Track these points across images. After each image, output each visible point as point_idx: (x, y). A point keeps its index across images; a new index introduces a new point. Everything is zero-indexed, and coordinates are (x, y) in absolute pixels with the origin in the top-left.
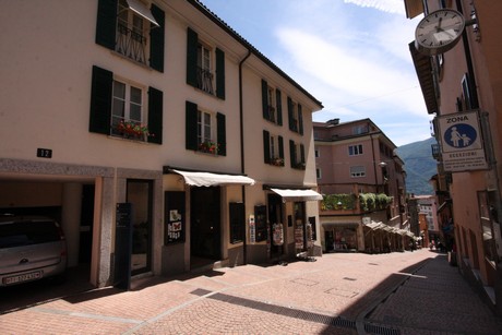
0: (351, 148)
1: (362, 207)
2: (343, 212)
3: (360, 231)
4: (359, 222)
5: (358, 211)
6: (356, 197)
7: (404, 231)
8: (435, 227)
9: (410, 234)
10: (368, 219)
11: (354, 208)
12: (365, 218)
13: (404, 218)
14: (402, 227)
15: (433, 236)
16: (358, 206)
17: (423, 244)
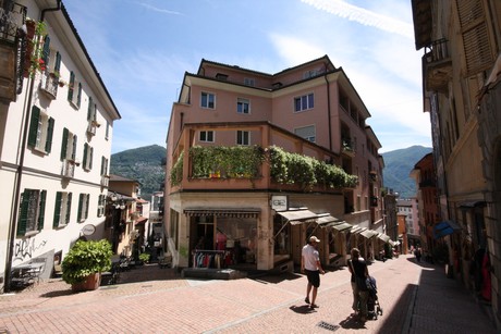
0: (297, 100)
1: (274, 175)
2: (232, 184)
4: (263, 206)
5: (264, 183)
6: (261, 151)
7: (375, 232)
8: (415, 231)
9: (383, 236)
10: (283, 198)
11: (257, 175)
12: (276, 198)
13: (377, 215)
14: (372, 226)
15: (413, 241)
16: (265, 170)
17: (400, 250)
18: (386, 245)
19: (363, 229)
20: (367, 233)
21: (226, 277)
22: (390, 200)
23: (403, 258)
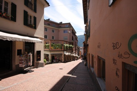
0: (64, 31)
3: (63, 56)
4: (63, 53)
5: (63, 50)
6: (62, 45)
8: (83, 54)
9: (77, 56)
11: (62, 48)
12: (65, 52)
13: (76, 52)
14: (75, 54)
15: (82, 56)
16: (63, 48)
17: (80, 58)
18: (77, 57)
19: (74, 55)
20: (75, 55)
21: (60, 63)
22: (79, 48)
23: (80, 59)
